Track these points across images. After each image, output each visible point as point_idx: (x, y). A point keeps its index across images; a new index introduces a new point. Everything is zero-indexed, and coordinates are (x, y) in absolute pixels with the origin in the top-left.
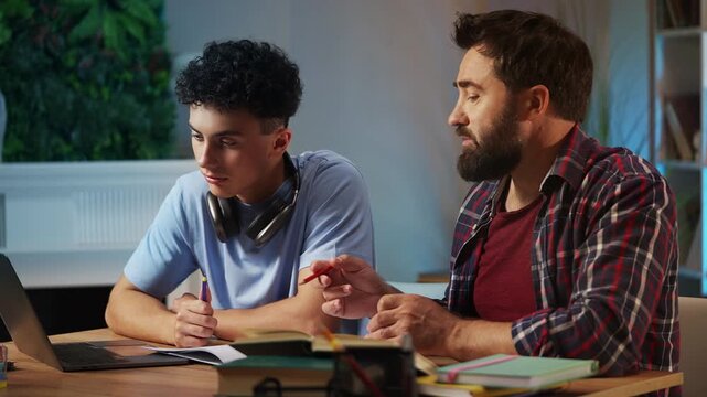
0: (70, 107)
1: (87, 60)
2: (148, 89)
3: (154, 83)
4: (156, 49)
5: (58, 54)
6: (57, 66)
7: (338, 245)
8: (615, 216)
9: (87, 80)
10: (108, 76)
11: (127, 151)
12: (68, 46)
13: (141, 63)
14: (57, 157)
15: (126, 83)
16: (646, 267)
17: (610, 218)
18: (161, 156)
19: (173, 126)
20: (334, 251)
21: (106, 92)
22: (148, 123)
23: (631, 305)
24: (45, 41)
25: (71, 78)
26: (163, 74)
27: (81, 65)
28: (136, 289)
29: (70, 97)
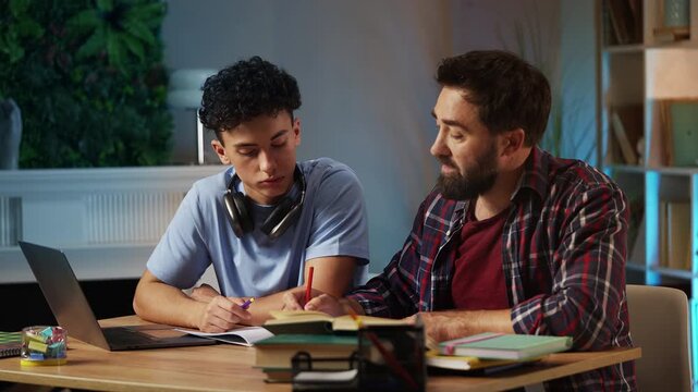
0: (77, 119)
1: (93, 76)
2: (148, 102)
3: (153, 97)
4: (155, 65)
5: (66, 70)
6: (66, 81)
7: (341, 240)
8: (583, 220)
9: (93, 93)
10: (111, 91)
11: (129, 158)
12: (76, 64)
13: (141, 79)
14: (67, 164)
15: (128, 96)
16: (610, 256)
17: (579, 221)
18: (160, 163)
19: (170, 134)
20: (337, 244)
21: (109, 104)
22: (148, 132)
23: (602, 287)
24: (55, 60)
25: (78, 92)
26: (161, 88)
27: (87, 81)
28: (160, 282)
29: (78, 109)
